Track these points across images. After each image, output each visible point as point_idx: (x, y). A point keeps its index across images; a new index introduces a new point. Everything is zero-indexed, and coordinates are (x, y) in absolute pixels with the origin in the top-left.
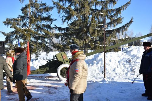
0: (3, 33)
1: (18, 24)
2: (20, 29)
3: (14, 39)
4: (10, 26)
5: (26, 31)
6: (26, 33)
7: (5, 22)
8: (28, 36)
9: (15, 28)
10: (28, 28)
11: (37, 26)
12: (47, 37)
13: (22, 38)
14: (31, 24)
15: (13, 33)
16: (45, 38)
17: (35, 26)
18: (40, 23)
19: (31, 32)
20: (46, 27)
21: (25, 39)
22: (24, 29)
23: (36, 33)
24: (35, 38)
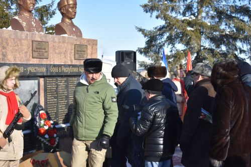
0: (140, 30)
1: (173, 9)
2: (177, 21)
3: (164, 44)
4: (155, 13)
5: (190, 24)
6: (189, 29)
7: (145, 6)
8: (194, 37)
9: (165, 18)
10: (197, 17)
11: (216, 10)
12: (241, 36)
13: (181, 40)
14: (202, 6)
15: (162, 30)
16: (235, 39)
17: (212, 12)
18: (224, 3)
19: (202, 25)
20: (240, 12)
21: (188, 44)
22: (186, 20)
23: (213, 28)
24: (213, 39)
